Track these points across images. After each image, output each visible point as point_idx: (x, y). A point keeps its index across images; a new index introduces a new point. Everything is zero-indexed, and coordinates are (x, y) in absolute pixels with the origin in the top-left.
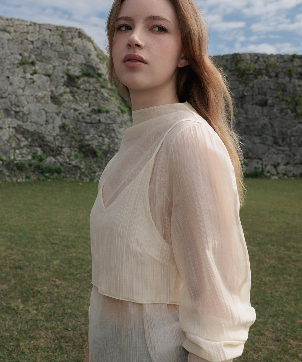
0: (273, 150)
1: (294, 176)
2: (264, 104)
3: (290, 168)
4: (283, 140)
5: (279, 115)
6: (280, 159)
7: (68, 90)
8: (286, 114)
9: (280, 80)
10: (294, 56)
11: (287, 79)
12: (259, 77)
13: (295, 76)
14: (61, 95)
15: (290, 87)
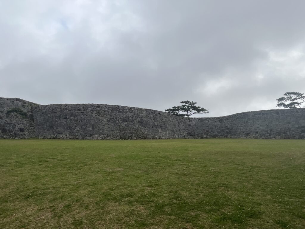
0: (66, 131)
1: (71, 138)
2: (66, 118)
3: (70, 136)
4: (70, 128)
5: (69, 121)
6: (67, 134)
7: (6, 115)
8: (72, 121)
9: (72, 111)
10: (77, 104)
11: (74, 111)
12: (66, 111)
13: (76, 110)
14: (3, 117)
15: (74, 113)
